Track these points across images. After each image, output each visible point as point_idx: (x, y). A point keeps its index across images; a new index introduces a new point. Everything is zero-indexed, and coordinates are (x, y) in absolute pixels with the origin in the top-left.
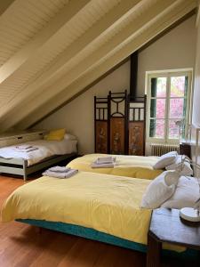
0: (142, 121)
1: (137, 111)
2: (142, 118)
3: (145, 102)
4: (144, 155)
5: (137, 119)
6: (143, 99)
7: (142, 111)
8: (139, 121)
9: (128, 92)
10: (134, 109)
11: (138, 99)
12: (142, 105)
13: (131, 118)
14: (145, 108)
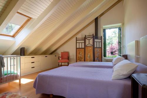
0: (100, 48)
1: (98, 43)
2: (100, 46)
3: (101, 39)
4: (102, 61)
5: (98, 46)
6: (100, 38)
7: (100, 43)
8: (99, 48)
9: (94, 35)
10: (97, 42)
11: (99, 38)
12: (100, 41)
13: (95, 46)
14: (101, 42)
